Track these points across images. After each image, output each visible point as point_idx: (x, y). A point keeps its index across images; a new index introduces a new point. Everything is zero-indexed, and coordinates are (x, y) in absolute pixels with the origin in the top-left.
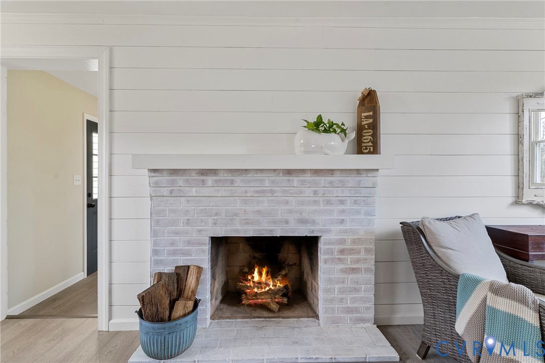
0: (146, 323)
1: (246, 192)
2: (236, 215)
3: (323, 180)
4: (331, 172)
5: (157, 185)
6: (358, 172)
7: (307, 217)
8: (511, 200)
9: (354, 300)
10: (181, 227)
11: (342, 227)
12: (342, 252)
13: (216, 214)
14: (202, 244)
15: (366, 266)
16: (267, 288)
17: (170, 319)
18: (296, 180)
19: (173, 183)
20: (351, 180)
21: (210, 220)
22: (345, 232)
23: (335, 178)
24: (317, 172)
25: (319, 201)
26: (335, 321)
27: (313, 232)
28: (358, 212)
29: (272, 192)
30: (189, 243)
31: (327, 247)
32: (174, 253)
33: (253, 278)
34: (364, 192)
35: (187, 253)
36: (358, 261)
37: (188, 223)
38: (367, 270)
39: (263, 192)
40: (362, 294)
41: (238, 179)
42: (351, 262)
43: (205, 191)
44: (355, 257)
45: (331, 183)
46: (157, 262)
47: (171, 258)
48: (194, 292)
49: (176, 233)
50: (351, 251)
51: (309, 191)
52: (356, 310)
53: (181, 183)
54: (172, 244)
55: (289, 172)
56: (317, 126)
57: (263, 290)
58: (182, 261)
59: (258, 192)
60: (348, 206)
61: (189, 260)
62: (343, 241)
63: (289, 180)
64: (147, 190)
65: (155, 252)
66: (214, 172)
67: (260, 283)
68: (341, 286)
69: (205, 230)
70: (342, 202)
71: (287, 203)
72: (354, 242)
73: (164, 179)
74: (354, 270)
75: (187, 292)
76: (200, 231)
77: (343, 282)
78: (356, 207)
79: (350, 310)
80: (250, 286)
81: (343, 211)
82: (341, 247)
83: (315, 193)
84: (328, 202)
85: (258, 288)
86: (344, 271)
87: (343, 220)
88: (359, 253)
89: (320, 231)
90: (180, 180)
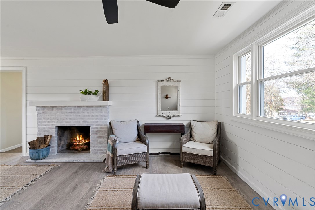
0: (31, 150)
1: (66, 112)
2: (64, 120)
3: (90, 109)
4: (92, 106)
5: (38, 110)
6: (101, 106)
7: (86, 120)
8: (156, 115)
9: (101, 147)
10: (46, 123)
11: (97, 124)
12: (97, 131)
13: (57, 119)
14: (53, 129)
15: (104, 136)
16: (82, 143)
17: (39, 149)
18: (81, 109)
19: (43, 110)
20: (99, 109)
21: (56, 121)
22: (98, 125)
23: (94, 108)
24: (87, 106)
25: (90, 115)
26: (95, 153)
27: (88, 125)
28: (102, 119)
29: (74, 112)
30: (49, 128)
31: (92, 130)
32: (44, 131)
33: (77, 139)
34: (104, 112)
35: (49, 131)
36: (102, 134)
37: (49, 122)
38: (105, 137)
39: (72, 112)
40: (103, 145)
41: (63, 108)
42: (100, 135)
43: (54, 112)
44: (101, 133)
45: (93, 110)
46: (39, 134)
47: (44, 133)
48: (48, 143)
49: (45, 125)
50: (100, 131)
51: (86, 112)
52: (102, 150)
53: (46, 110)
54: (44, 129)
55: (79, 106)
56: (86, 92)
57: (81, 143)
58: (47, 134)
59: (70, 112)
60: (99, 117)
61: (49, 134)
62: (97, 128)
63: (79, 109)
64: (36, 112)
65: (39, 131)
66: (56, 106)
67: (79, 141)
68: (96, 142)
69: (54, 124)
70: (97, 116)
71: (79, 116)
72: (101, 128)
73: (41, 108)
74: (101, 137)
75: (47, 143)
76: (52, 125)
77: (97, 141)
78: (101, 117)
79: (99, 150)
80: (76, 142)
81: (97, 118)
82: (97, 130)
83: (88, 113)
84: (93, 116)
85: (79, 142)
86: (98, 137)
87: (97, 121)
88: (102, 132)
89: (90, 125)
90: (46, 109)
